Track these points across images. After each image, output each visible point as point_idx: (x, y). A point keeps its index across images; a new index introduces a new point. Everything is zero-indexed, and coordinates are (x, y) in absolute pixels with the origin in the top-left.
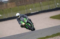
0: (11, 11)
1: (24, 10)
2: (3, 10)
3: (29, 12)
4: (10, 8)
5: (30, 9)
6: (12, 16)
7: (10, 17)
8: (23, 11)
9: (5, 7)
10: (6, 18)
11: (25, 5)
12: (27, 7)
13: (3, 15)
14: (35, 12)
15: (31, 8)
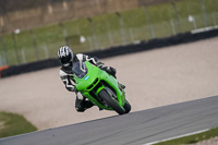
0: (121, 23)
1: (167, 19)
2: (90, 20)
3: (184, 30)
4: (118, 14)
5: (191, 19)
6: (124, 44)
7: (117, 45)
8: (165, 23)
9: (99, 9)
10: (103, 48)
11: (173, 4)
12: (178, 9)
13: (90, 39)
14: (207, 29)
15: (193, 14)
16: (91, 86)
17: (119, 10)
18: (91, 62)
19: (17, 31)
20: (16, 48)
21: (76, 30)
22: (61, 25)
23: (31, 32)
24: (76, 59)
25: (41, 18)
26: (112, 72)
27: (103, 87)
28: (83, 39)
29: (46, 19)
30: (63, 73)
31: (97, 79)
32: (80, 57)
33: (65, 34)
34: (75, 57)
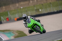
0: (51, 5)
2: (42, 5)
4: (50, 3)
6: (52, 11)
9: (45, 2)
10: (46, 13)
13: (42, 10)
16: (32, 26)
17: (51, 2)
18: (32, 18)
19: (22, 8)
20: (21, 12)
21: (38, 7)
22: (34, 6)
23: (26, 8)
24: (28, 18)
25: (28, 4)
26: (39, 21)
27: (36, 26)
28: (40, 10)
29: (30, 4)
30: (24, 22)
31: (34, 24)
32: (29, 17)
33: (35, 8)
34: (28, 17)
